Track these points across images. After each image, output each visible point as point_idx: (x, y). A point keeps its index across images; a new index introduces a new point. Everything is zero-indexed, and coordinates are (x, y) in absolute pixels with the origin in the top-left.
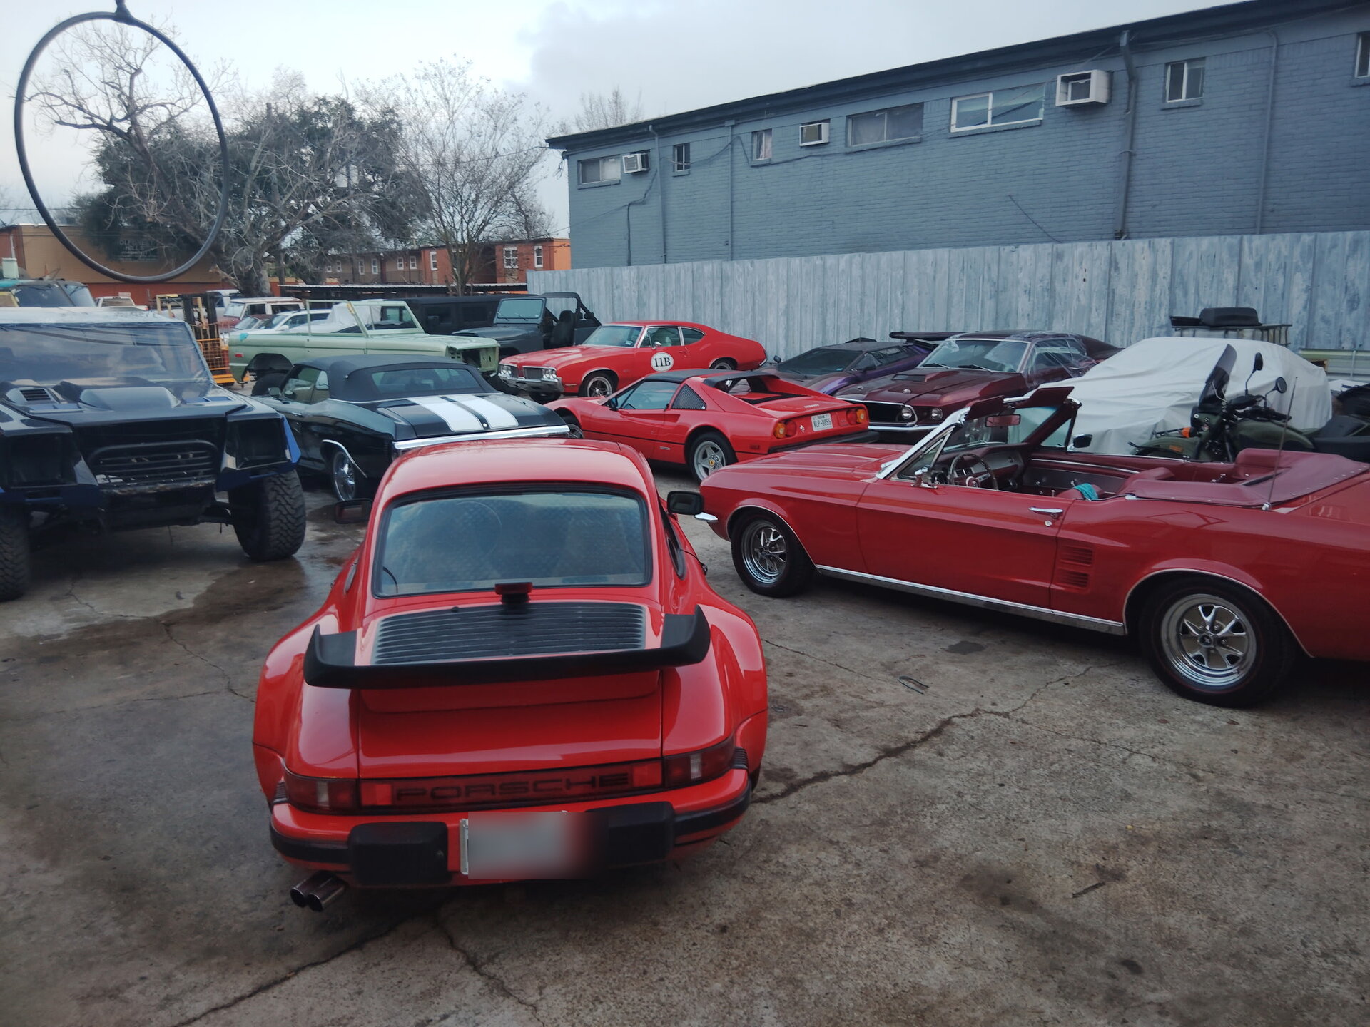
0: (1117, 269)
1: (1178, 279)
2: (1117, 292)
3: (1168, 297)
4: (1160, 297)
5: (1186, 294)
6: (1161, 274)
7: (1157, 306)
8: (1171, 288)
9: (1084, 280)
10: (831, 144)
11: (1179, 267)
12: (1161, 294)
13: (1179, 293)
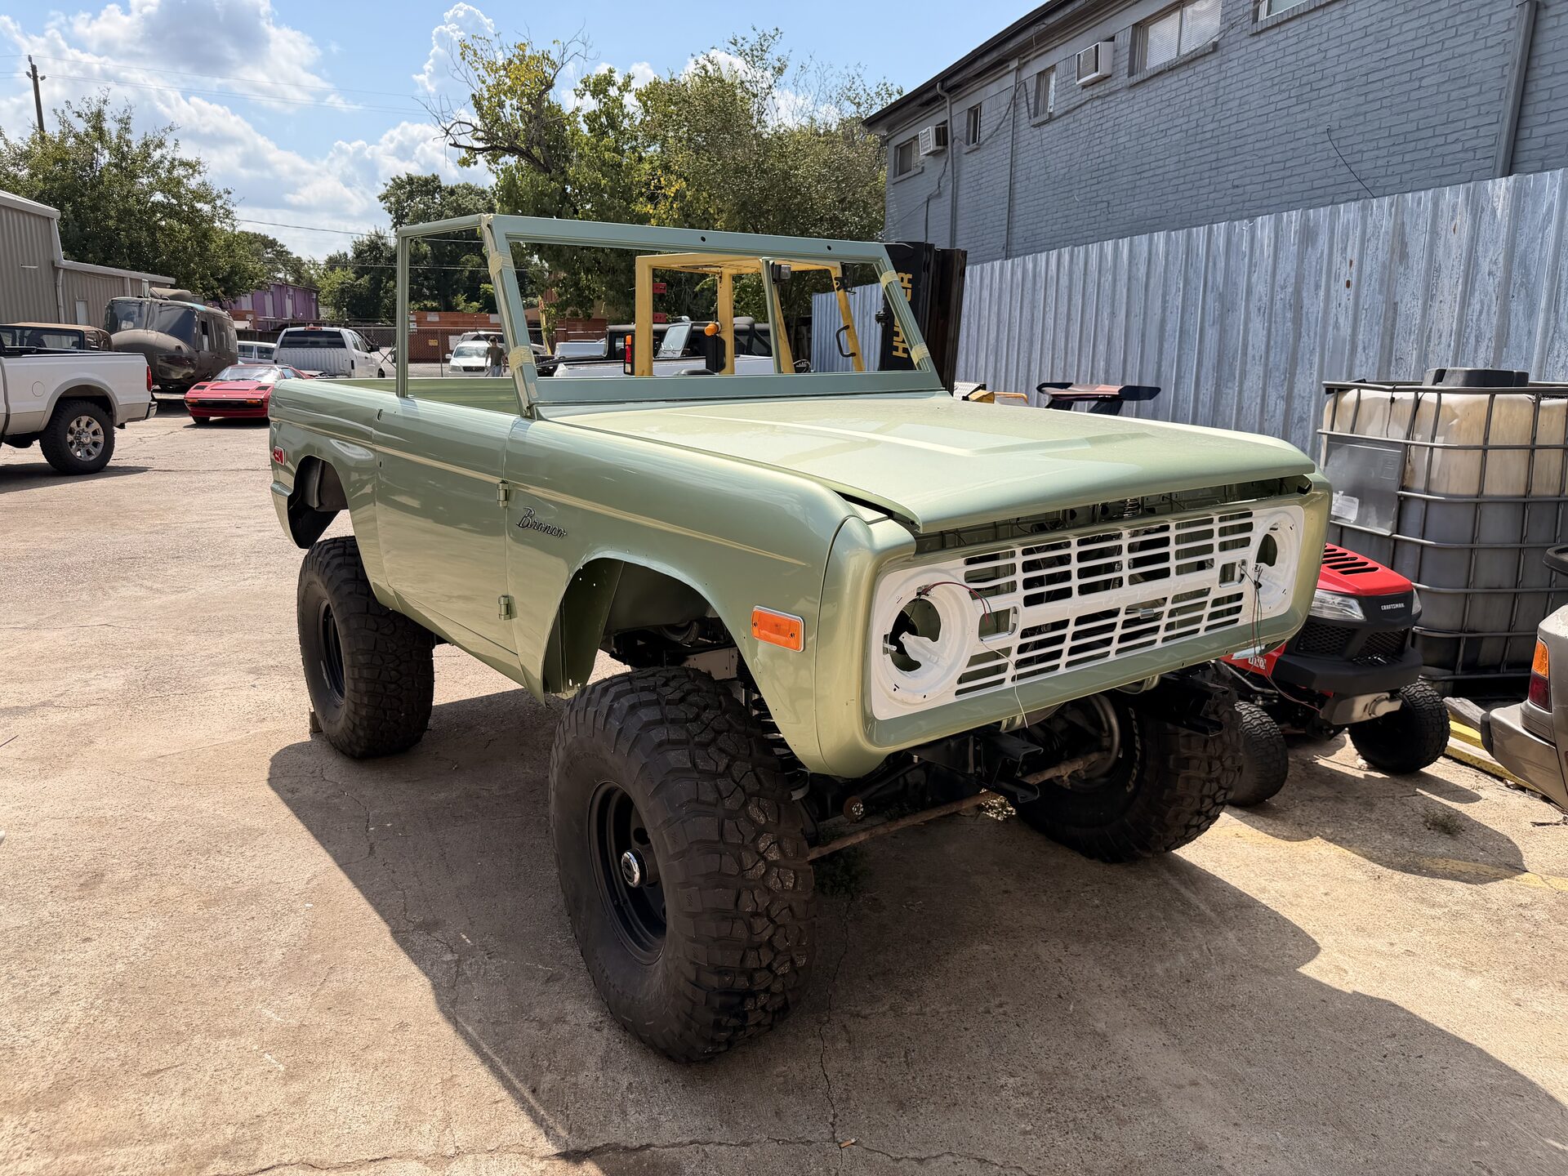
0: (1404, 256)
1: (1517, 276)
2: (1402, 308)
3: (1495, 320)
4: (1478, 319)
5: (1531, 313)
6: (1485, 266)
7: (1472, 340)
8: (1505, 298)
9: (1348, 284)
10: (1114, 77)
11: (1521, 248)
12: (1481, 312)
13: (1518, 308)
